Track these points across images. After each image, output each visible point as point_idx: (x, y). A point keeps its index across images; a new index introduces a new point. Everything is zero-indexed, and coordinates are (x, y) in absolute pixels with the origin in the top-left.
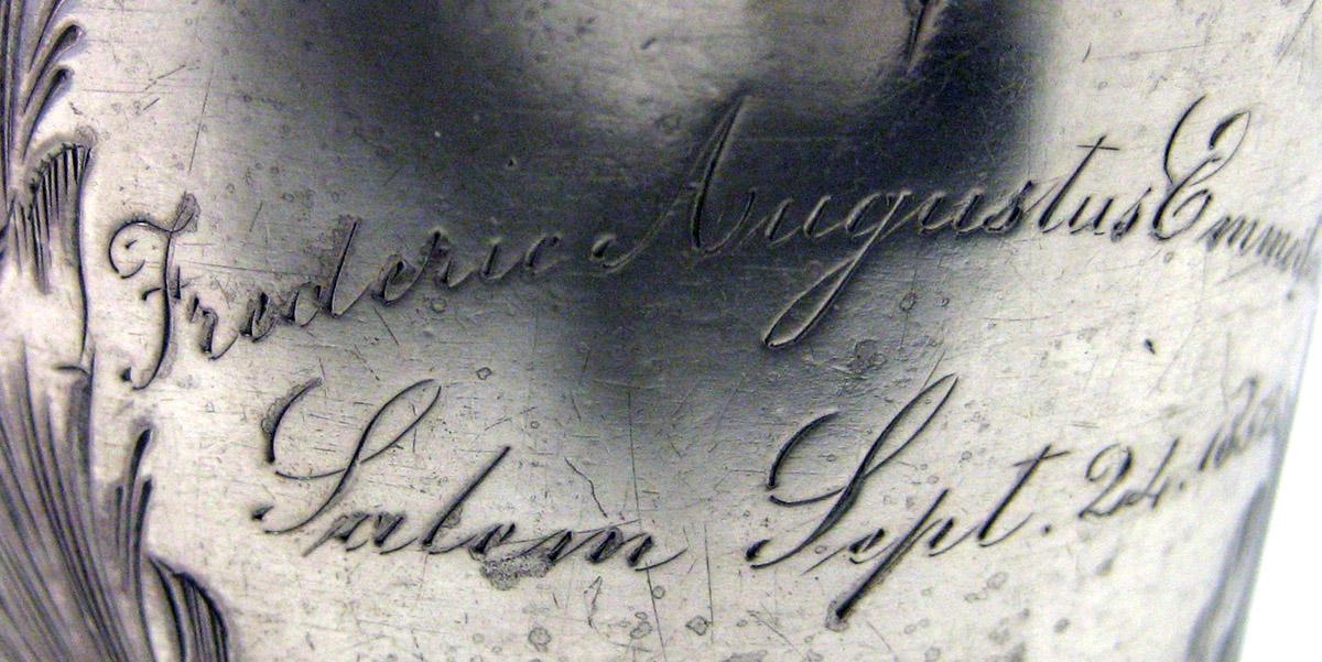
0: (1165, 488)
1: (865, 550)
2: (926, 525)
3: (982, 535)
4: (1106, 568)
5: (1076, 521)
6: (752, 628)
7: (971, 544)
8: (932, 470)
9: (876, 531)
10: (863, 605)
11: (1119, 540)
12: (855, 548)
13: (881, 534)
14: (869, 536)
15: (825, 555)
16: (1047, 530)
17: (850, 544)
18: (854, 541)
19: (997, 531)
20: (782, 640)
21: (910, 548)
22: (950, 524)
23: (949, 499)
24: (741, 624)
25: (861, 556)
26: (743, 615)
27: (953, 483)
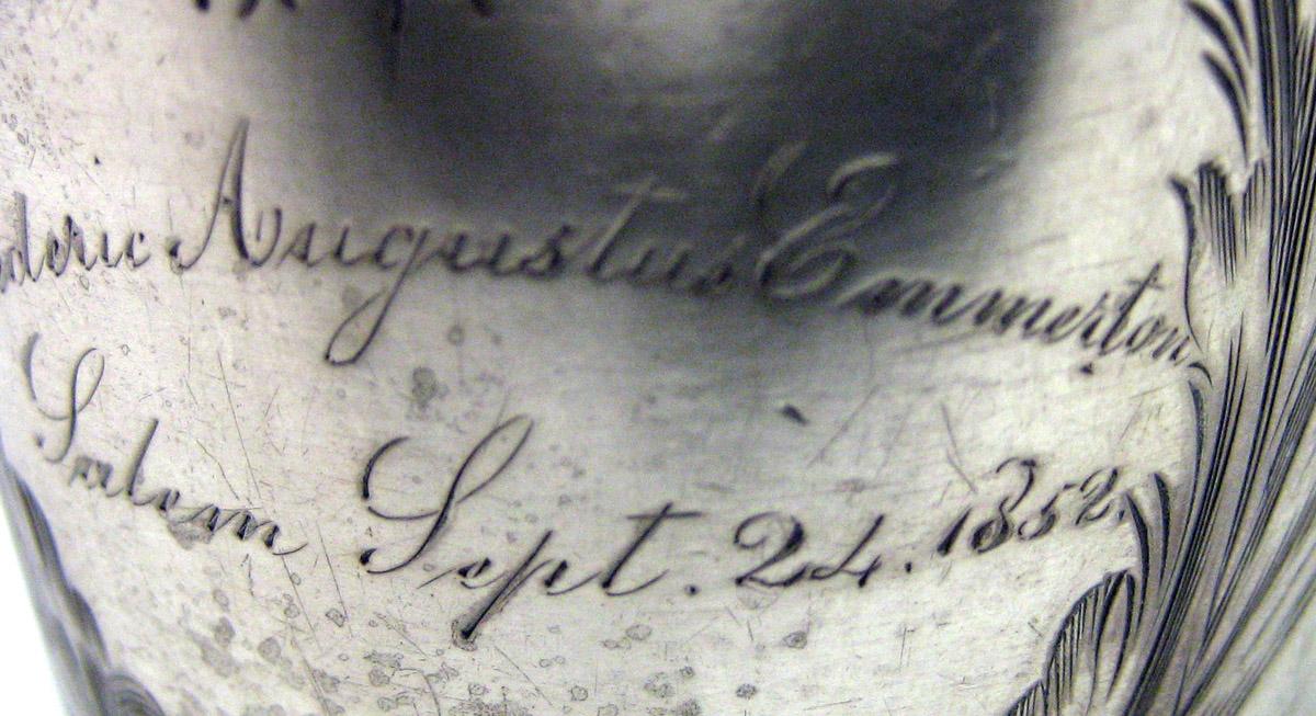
0: (874, 567)
1: (476, 575)
2: (535, 564)
3: (607, 584)
4: (798, 640)
5: (734, 588)
6: (382, 630)
7: (593, 591)
8: (529, 508)
9: (483, 560)
10: (486, 629)
11: (809, 613)
12: (463, 572)
13: (487, 563)
14: (474, 564)
15: (434, 574)
16: (693, 590)
17: (458, 569)
18: (463, 566)
19: (624, 582)
20: (414, 648)
21: (522, 582)
22: (563, 566)
23: (554, 541)
24: (372, 624)
25: (471, 581)
26: (373, 617)
27: (556, 526)
